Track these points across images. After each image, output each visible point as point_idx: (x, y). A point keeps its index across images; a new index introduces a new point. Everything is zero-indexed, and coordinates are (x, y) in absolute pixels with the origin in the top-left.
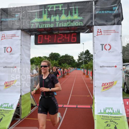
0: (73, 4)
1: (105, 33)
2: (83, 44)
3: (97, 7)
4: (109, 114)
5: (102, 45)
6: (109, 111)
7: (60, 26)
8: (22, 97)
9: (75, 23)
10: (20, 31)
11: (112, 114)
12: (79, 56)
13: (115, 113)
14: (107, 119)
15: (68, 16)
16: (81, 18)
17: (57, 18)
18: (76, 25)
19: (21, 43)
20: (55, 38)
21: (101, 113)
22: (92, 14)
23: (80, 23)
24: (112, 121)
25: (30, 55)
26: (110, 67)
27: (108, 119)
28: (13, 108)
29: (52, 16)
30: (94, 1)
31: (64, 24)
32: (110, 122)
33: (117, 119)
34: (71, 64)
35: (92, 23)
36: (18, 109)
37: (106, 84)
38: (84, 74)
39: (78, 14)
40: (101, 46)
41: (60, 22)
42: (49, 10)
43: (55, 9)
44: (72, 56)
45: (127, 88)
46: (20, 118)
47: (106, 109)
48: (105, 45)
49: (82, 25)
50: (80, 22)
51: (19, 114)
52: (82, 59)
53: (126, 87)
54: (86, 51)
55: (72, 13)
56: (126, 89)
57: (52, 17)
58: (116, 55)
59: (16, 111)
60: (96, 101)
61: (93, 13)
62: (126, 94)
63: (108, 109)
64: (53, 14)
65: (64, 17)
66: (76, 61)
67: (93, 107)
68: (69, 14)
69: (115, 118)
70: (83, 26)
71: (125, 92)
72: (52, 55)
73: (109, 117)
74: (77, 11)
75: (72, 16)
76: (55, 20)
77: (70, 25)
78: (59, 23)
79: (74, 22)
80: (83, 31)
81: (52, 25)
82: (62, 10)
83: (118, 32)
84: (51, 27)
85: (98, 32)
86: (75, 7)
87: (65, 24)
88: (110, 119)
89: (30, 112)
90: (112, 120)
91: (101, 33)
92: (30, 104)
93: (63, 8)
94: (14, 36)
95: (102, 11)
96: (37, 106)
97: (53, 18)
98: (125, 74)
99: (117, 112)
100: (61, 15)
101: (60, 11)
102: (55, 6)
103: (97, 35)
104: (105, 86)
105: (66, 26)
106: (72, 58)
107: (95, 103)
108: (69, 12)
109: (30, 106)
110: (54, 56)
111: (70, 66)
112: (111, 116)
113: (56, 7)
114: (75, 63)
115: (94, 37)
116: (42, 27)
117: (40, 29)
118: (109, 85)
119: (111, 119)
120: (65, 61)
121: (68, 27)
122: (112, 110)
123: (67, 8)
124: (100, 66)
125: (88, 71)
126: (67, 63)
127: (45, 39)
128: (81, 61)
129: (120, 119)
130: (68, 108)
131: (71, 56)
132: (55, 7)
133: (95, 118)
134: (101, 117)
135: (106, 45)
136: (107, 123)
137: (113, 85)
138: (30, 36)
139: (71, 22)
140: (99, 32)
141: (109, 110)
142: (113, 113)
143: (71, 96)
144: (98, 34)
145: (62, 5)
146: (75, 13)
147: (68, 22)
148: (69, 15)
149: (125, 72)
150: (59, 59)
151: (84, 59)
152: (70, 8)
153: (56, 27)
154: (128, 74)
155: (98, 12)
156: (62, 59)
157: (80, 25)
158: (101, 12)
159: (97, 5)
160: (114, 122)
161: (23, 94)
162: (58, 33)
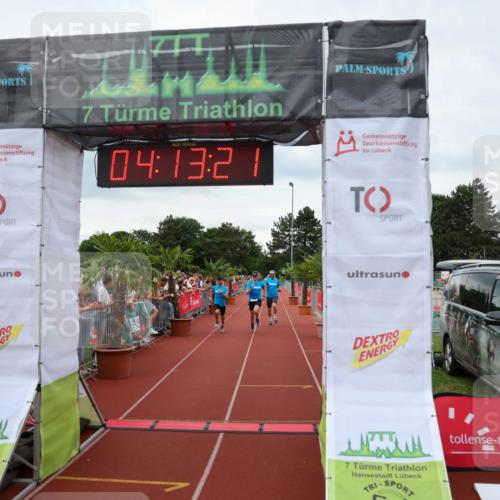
0: (248, 35)
1: (367, 144)
2: (291, 184)
3: (337, 47)
4: (380, 457)
5: (357, 190)
6: (383, 446)
7: (196, 116)
8: (43, 392)
9: (253, 108)
10: (41, 131)
11: (391, 455)
12: (277, 229)
13: (404, 450)
14: (372, 476)
15: (226, 78)
16: (277, 87)
17: (186, 84)
18: (258, 114)
19: (43, 181)
20: (177, 161)
21: (350, 452)
22: (318, 73)
23: (272, 106)
24: (393, 483)
25: (79, 225)
26: (385, 278)
27: (377, 476)
28: (6, 438)
29: (167, 75)
30: (326, 24)
31: (213, 107)
32: (383, 487)
33: (410, 476)
34: (243, 263)
35: (318, 107)
36: (28, 440)
37: (371, 340)
38: (293, 300)
39: (267, 71)
40: (353, 193)
41: (198, 99)
42: (156, 52)
43: (177, 51)
44: (248, 230)
45: (452, 354)
46: (35, 477)
47: (370, 436)
48: (366, 190)
49: (280, 114)
50: (274, 102)
51: (31, 461)
52: (286, 243)
53: (449, 350)
54: (300, 213)
55: (244, 66)
56: (450, 359)
57: (164, 80)
58: (409, 232)
59: (17, 450)
60: (330, 405)
61: (322, 70)
62: (448, 378)
63: (377, 437)
64: (171, 70)
65: (210, 83)
66: (265, 249)
67: (320, 429)
68: (233, 70)
69: (403, 472)
70: (285, 120)
71: (445, 369)
72: (169, 228)
73: (379, 468)
74: (262, 62)
75: (244, 79)
76: (178, 91)
77: (235, 115)
78: (191, 103)
79: (250, 102)
80: (287, 136)
81: (165, 111)
82: (205, 54)
83: (416, 146)
84: (163, 119)
85: (341, 140)
86: (256, 46)
87: (216, 109)
88: (384, 476)
89: (75, 452)
90: (394, 479)
91: (352, 144)
92: (78, 421)
93: (210, 49)
94: (14, 150)
95: (357, 66)
96: (104, 425)
97: (169, 86)
98: (447, 303)
99: (411, 449)
100: (202, 75)
101: (199, 57)
102: (177, 39)
103: (336, 155)
104: (365, 346)
105: (220, 116)
106: (247, 237)
107: (328, 416)
108: (233, 64)
109: (76, 428)
110: (178, 232)
111: (240, 270)
112: (388, 465)
113: (183, 45)
114: (258, 260)
115: (324, 160)
116: (124, 119)
117: (120, 128)
118: (379, 345)
119: (390, 475)
120: (220, 252)
121: (227, 122)
122: (391, 439)
123: (223, 48)
124: (349, 274)
125: (309, 289)
126: (228, 259)
127: (139, 164)
128: (281, 251)
129: (421, 473)
130: (226, 432)
131: (243, 232)
132: (177, 44)
133: (329, 470)
134: (352, 466)
135: (373, 189)
136: (375, 491)
137: (395, 342)
138: (78, 152)
139: (238, 103)
140: (344, 143)
141: (381, 439)
142: (397, 453)
143: (240, 388)
144: (341, 149)
145: (207, 35)
146: (256, 67)
147: (226, 100)
148: (232, 76)
149: (446, 294)
150: (197, 243)
151: (293, 244)
152: (237, 47)
153: (180, 119)
154: (456, 301)
155: (341, 67)
156: (208, 240)
157: (272, 114)
158: (354, 68)
159: (337, 39)
160: (399, 486)
161: (48, 379)
162: (190, 142)
